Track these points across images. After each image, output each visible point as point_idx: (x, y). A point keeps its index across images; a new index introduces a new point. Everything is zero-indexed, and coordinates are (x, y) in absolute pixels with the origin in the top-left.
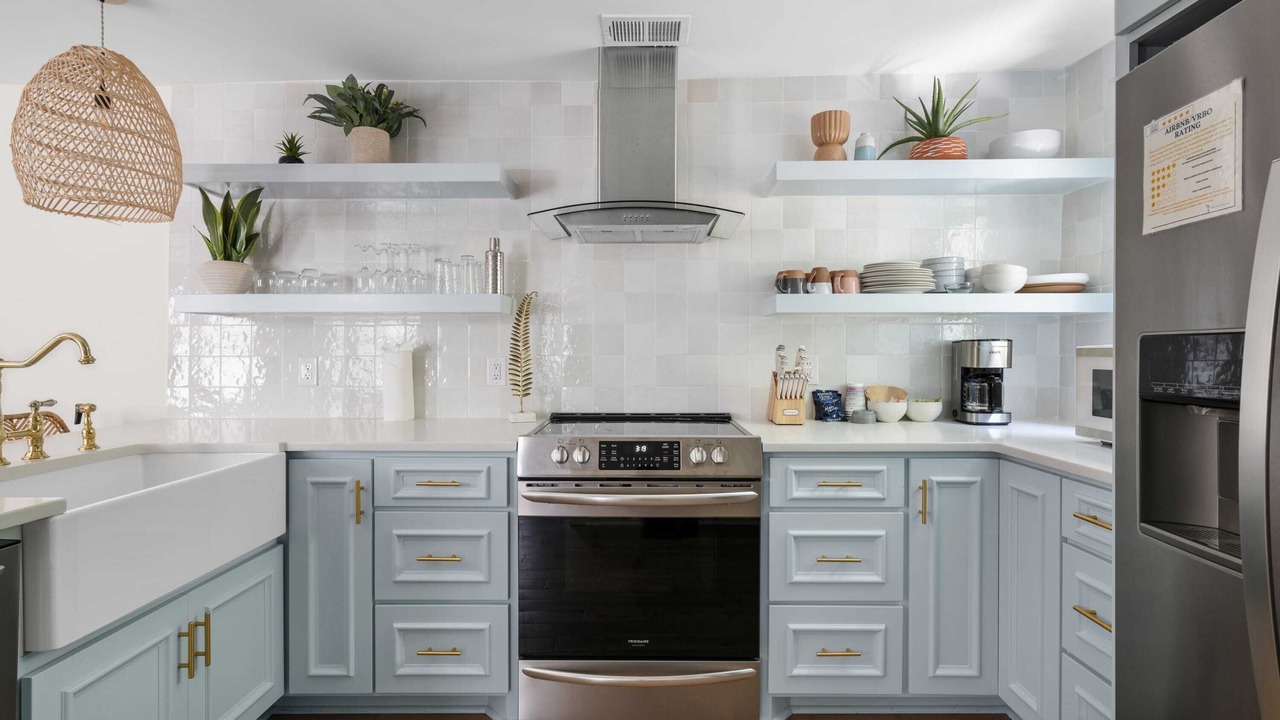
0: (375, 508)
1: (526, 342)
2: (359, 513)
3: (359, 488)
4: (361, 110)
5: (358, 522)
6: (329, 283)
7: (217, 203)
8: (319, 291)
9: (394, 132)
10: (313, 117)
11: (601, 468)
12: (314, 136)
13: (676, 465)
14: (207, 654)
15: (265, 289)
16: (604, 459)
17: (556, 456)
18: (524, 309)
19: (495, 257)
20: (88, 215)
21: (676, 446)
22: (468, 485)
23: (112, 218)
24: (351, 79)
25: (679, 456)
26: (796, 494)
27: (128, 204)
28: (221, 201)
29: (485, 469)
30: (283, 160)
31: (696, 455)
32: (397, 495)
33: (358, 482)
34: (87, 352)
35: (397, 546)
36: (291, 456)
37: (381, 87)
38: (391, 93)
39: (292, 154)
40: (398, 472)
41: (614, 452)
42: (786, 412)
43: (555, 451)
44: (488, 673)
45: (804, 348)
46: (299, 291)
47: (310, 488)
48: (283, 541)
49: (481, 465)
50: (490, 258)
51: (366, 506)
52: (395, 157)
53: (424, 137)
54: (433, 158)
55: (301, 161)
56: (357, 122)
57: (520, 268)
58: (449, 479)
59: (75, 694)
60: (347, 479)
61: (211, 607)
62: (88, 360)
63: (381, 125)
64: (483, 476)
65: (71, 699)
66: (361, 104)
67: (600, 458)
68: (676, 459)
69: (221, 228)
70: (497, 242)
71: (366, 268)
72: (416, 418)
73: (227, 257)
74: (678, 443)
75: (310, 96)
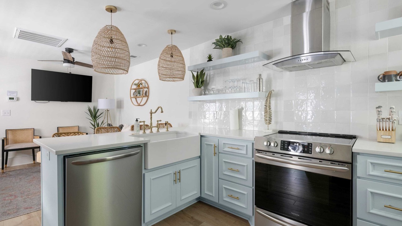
0: (219, 153)
1: (270, 106)
2: (215, 153)
3: (215, 147)
4: (224, 43)
5: (215, 156)
6: (219, 91)
7: (195, 74)
8: (216, 94)
9: (233, 47)
10: (215, 48)
11: (281, 150)
12: (215, 53)
13: (310, 152)
14: (179, 179)
15: (205, 94)
16: (282, 147)
17: (265, 143)
18: (270, 95)
19: (260, 80)
20: (171, 81)
21: (310, 145)
22: (241, 150)
23: (175, 81)
24: (221, 36)
25: (311, 149)
26: (371, 173)
27: (174, 78)
28: (196, 73)
29: (246, 145)
30: (208, 61)
31: (318, 150)
32: (224, 150)
33: (215, 145)
34: (162, 110)
35: (224, 164)
36: (201, 136)
37: (228, 36)
38: (231, 37)
39: (210, 59)
40: (224, 143)
41: (286, 145)
42: (383, 137)
43: (265, 142)
44: (246, 208)
45: (394, 107)
46: (211, 94)
47: (205, 145)
48: (200, 157)
49: (245, 144)
50: (258, 80)
51: (217, 151)
52: (235, 54)
53: (242, 47)
54: (244, 52)
55: (212, 60)
56: (223, 47)
57: (269, 82)
58: (236, 147)
59: (152, 179)
60: (213, 144)
61: (181, 169)
62: (162, 112)
63: (229, 46)
64: (245, 147)
65: (152, 180)
66: (223, 42)
67: (281, 146)
68: (310, 150)
69: (196, 80)
70: (260, 75)
71: (226, 87)
72: (239, 129)
73: (198, 87)
74: (312, 144)
75: (213, 43)
